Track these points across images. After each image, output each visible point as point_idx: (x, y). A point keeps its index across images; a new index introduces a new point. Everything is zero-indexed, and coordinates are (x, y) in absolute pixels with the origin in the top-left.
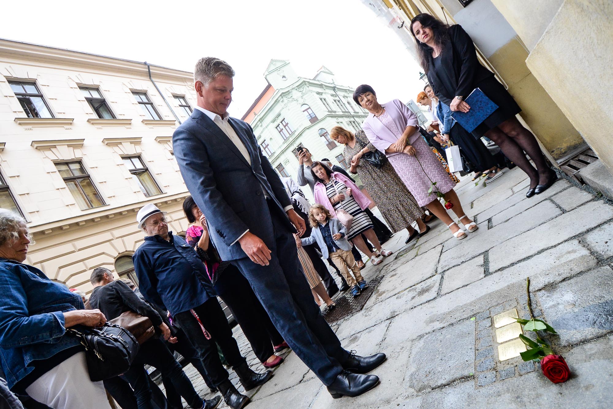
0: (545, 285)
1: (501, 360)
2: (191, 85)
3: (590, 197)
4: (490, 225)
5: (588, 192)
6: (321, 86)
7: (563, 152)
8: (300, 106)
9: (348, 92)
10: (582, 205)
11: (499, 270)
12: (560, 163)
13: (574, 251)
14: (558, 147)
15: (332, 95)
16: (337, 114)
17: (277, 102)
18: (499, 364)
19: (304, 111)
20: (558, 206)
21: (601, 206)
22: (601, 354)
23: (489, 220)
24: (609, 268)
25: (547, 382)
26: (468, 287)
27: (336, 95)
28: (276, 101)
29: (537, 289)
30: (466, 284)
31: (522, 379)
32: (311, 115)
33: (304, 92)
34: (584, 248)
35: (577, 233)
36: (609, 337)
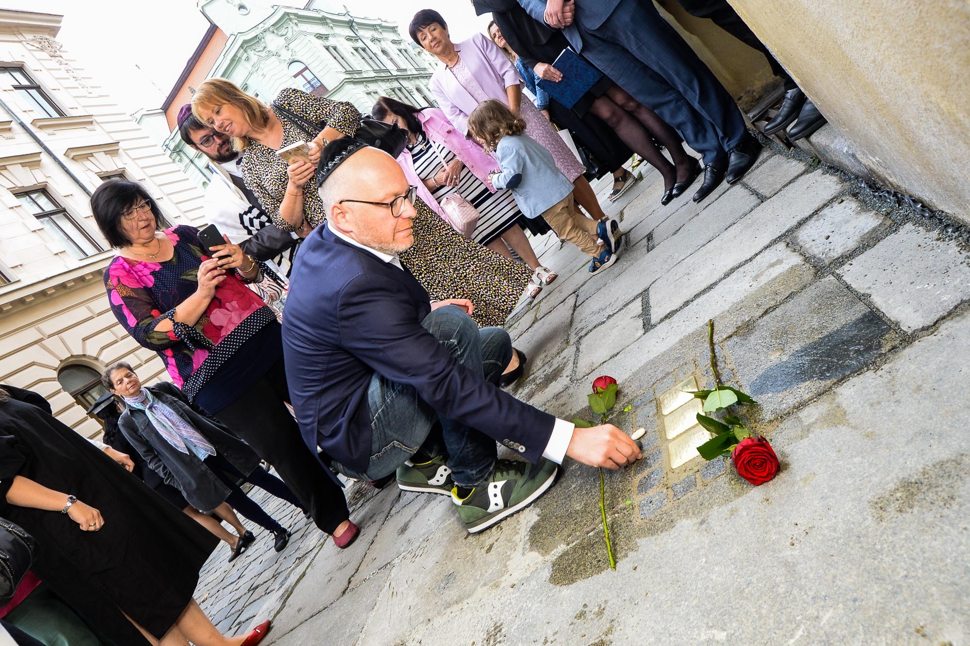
0: (737, 328)
1: (674, 467)
2: (33, 40)
3: (801, 167)
4: (651, 245)
5: (798, 160)
6: (323, 21)
7: (757, 97)
8: (286, 65)
9: (380, 30)
10: (790, 183)
11: (666, 317)
12: (753, 117)
13: (779, 262)
14: (748, 88)
15: (349, 39)
16: (365, 75)
17: (235, 61)
18: (670, 475)
19: (295, 76)
20: (754, 192)
21: (819, 179)
22: (825, 420)
23: (650, 237)
24: (832, 278)
25: (745, 486)
26: (618, 356)
27: (357, 39)
28: (233, 60)
29: (724, 337)
30: (615, 352)
31: (708, 490)
32: (312, 83)
33: (289, 35)
34: (795, 253)
35: (784, 231)
36: (835, 390)
